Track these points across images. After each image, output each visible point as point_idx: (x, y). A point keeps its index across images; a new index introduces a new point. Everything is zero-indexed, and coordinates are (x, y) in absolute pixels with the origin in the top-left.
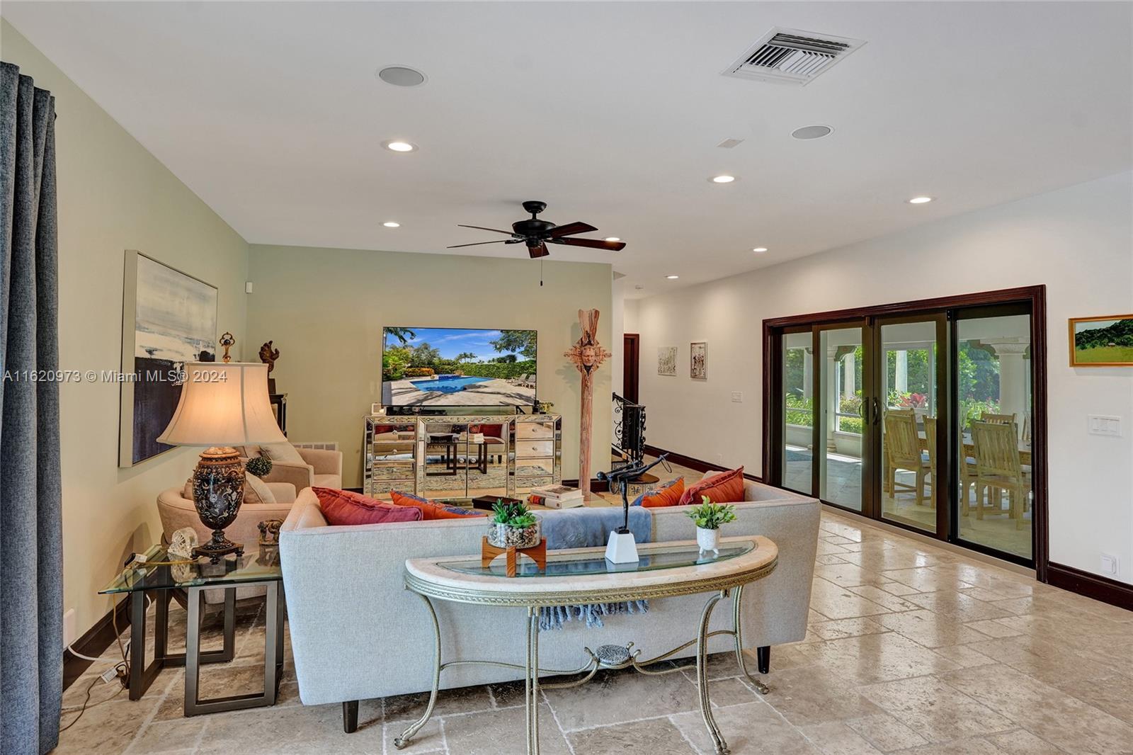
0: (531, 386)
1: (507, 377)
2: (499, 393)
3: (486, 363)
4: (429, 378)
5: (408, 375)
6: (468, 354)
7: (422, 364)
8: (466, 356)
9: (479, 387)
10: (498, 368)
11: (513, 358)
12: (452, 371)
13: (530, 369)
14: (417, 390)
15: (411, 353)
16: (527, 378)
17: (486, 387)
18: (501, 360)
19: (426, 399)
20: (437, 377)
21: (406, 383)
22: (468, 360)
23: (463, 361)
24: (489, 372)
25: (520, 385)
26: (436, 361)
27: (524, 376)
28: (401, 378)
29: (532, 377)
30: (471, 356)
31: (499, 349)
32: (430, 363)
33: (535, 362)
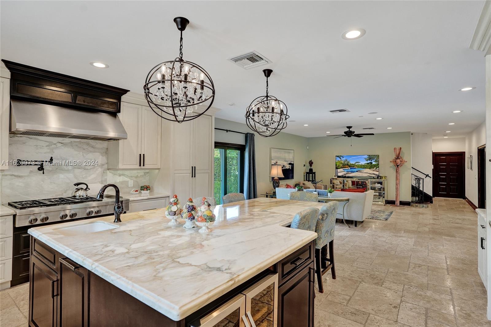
0: (378, 171)
1: (369, 169)
2: (367, 173)
3: (363, 164)
4: (347, 168)
5: (342, 168)
6: (358, 162)
7: (346, 165)
8: (357, 162)
9: (361, 171)
10: (367, 166)
11: (371, 163)
12: (354, 167)
13: (377, 166)
14: (344, 172)
15: (343, 162)
16: (376, 169)
17: (363, 171)
18: (368, 164)
19: (347, 174)
20: (349, 168)
21: (341, 170)
22: (358, 164)
23: (356, 164)
24: (364, 167)
25: (374, 171)
26: (349, 164)
27: (375, 168)
28: (340, 168)
29: (378, 168)
30: (359, 162)
31: (367, 161)
32: (348, 165)
33: (379, 164)
